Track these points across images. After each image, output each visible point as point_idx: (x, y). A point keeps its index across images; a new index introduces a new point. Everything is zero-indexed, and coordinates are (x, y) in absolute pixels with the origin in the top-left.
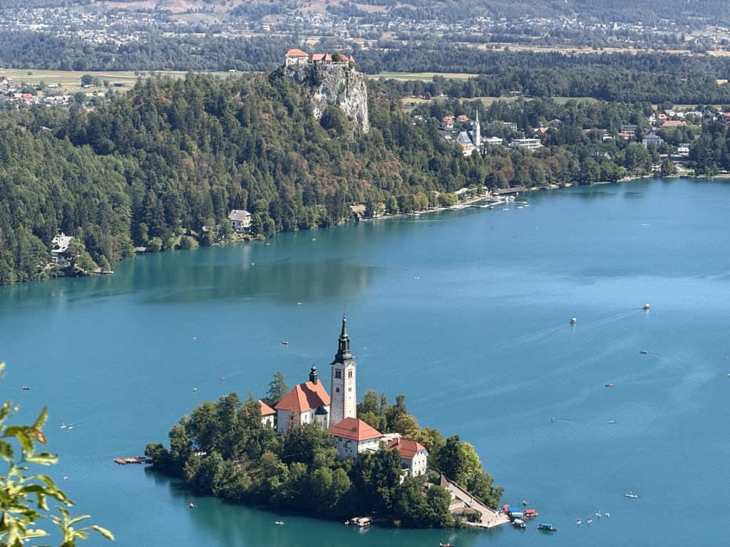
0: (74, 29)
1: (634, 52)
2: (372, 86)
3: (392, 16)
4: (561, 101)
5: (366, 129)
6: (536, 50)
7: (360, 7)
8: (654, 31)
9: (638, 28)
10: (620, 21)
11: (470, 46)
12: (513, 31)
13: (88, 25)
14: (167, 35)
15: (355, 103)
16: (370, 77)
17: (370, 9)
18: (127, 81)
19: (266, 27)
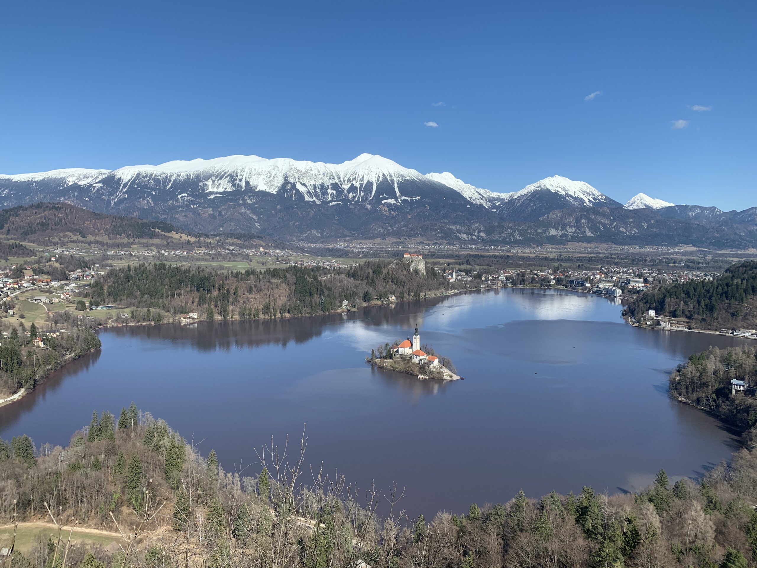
0: (351, 248)
1: (498, 254)
2: (426, 263)
3: (433, 244)
4: (477, 267)
5: (425, 274)
6: (472, 253)
7: (425, 242)
8: (503, 248)
9: (499, 248)
10: (495, 246)
11: (454, 252)
12: (465, 248)
13: (354, 247)
14: (374, 249)
15: (422, 267)
16: (426, 260)
18: (363, 261)
19: (400, 247)
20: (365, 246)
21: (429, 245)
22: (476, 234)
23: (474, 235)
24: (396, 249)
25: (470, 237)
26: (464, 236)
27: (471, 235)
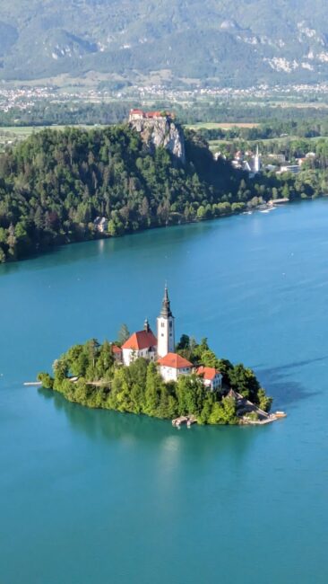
6: (299, 106)
11: (255, 104)
12: (284, 94)
14: (54, 102)
16: (187, 127)
17: (189, 81)
18: (25, 134)
19: (119, 95)
20: (30, 94)
21: (192, 87)
22: (311, 56)
23: (306, 60)
24: (108, 100)
25: (295, 64)
26: (282, 64)
27: (300, 60)
